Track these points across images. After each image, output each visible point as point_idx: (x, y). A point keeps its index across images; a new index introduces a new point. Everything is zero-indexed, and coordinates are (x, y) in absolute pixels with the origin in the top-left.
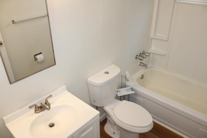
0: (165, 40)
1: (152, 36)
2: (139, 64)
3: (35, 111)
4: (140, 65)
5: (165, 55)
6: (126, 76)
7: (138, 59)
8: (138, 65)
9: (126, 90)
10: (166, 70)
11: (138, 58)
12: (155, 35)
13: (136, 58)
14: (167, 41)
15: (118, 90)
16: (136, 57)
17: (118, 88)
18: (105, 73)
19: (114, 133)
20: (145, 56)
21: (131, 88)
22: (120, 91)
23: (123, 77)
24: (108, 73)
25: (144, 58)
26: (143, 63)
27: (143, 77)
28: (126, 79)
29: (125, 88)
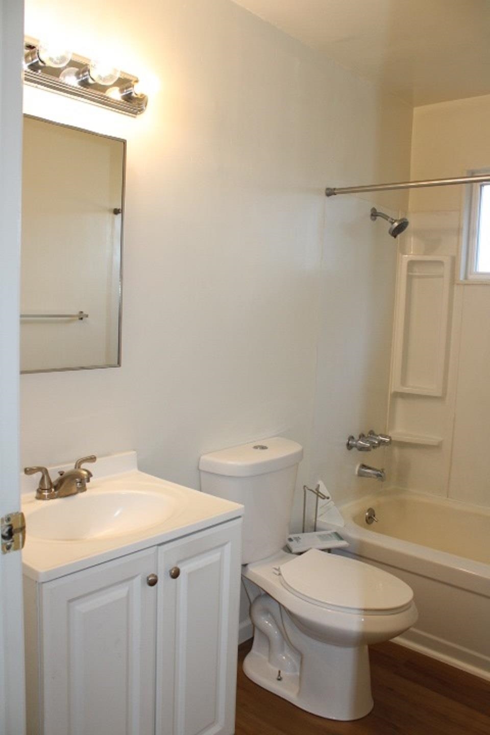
0: (436, 398)
1: (395, 386)
2: (359, 471)
3: (40, 491)
4: (360, 475)
5: (438, 447)
6: (317, 489)
7: (354, 449)
8: (356, 473)
9: (320, 536)
10: (448, 497)
11: (356, 446)
12: (404, 381)
13: (349, 447)
14: (440, 399)
15: (292, 536)
16: (348, 444)
17: (291, 533)
18: (256, 447)
19: (279, 678)
20: (376, 442)
21: (336, 534)
22: (300, 539)
23: (307, 491)
24: (263, 448)
25: (374, 446)
26: (369, 468)
27: (374, 516)
28: (319, 494)
29: (317, 533)
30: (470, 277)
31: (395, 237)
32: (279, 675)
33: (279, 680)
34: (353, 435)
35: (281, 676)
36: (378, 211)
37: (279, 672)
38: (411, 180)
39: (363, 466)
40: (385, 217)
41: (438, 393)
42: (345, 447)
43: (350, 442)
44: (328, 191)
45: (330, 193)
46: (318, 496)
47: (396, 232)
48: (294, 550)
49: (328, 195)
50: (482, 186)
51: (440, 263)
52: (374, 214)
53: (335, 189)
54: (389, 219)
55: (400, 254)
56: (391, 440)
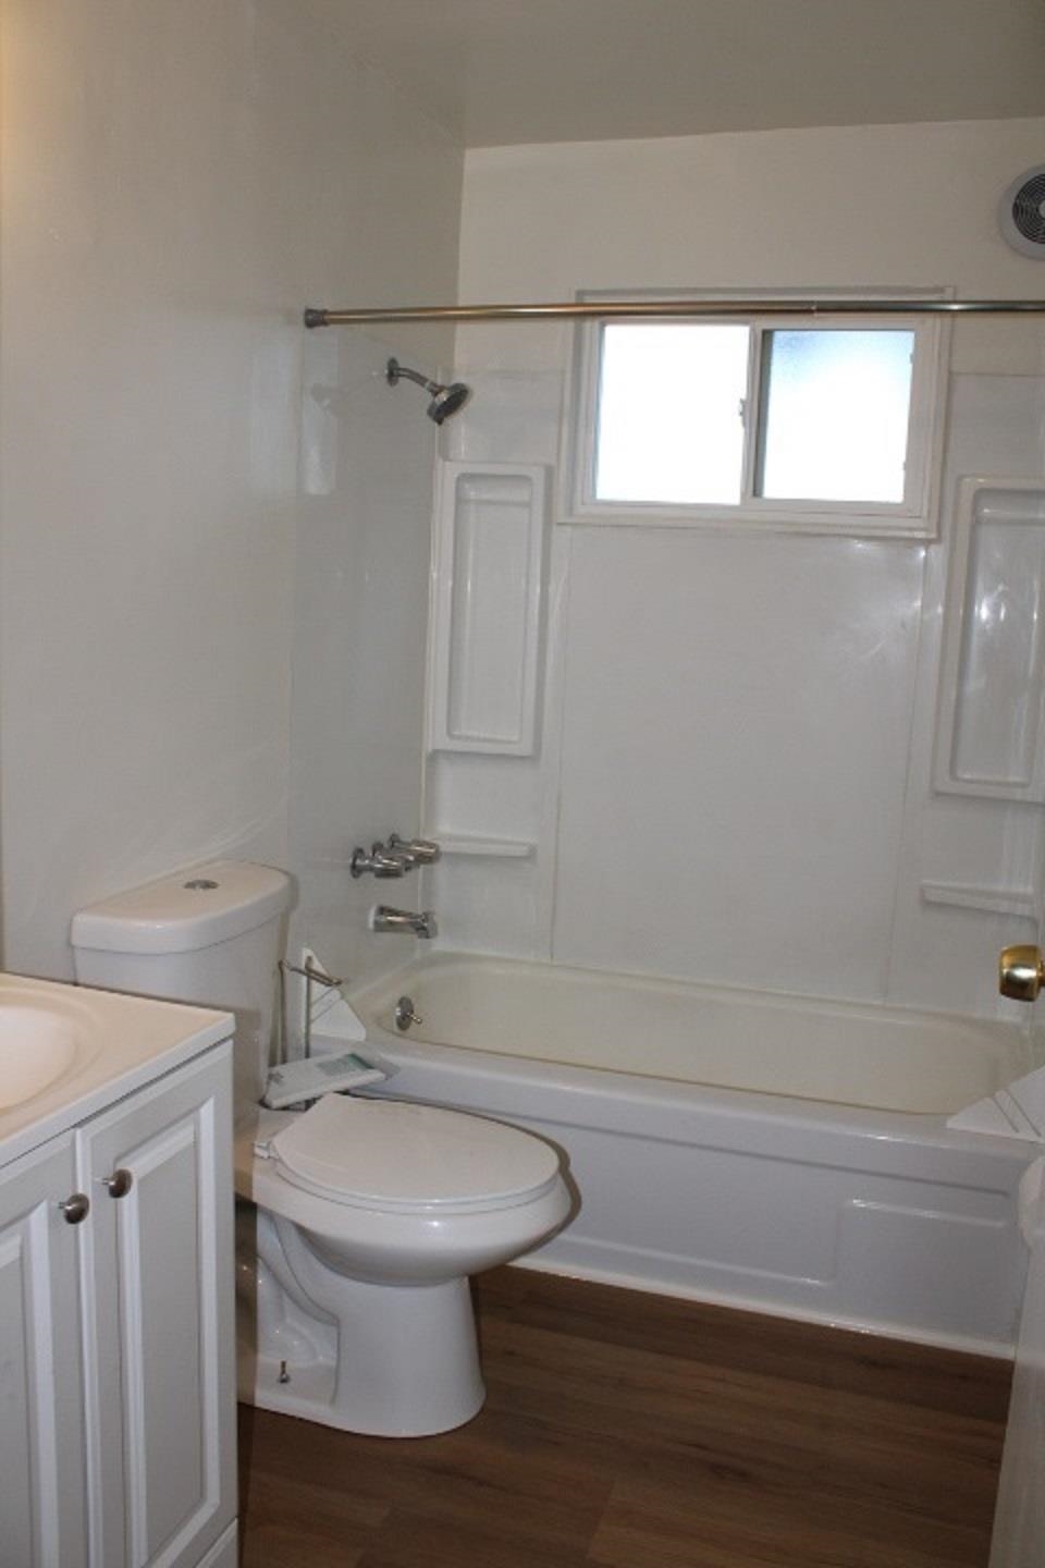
0: (522, 758)
1: (436, 737)
2: (376, 923)
4: (379, 927)
5: (531, 856)
6: (307, 966)
7: (369, 876)
8: (371, 925)
10: (552, 957)
11: (371, 869)
12: (451, 730)
13: (356, 870)
14: (532, 759)
16: (354, 866)
18: (190, 885)
19: (284, 1376)
20: (411, 858)
21: (354, 1056)
22: (282, 1077)
23: (286, 971)
24: (208, 885)
25: (408, 867)
26: (397, 914)
27: (412, 1012)
28: (313, 975)
29: (312, 1061)
30: (581, 510)
31: (440, 422)
32: (283, 1372)
33: (284, 1381)
34: (360, 846)
35: (287, 1371)
36: (401, 365)
37: (283, 1364)
38: (461, 303)
39: (382, 910)
40: (419, 379)
41: (525, 748)
42: (348, 872)
43: (358, 862)
44: (310, 317)
45: (315, 319)
46: (309, 978)
47: (442, 413)
48: (276, 1103)
49: (310, 324)
50: (603, 325)
51: (525, 479)
52: (393, 373)
53: (325, 312)
54: (427, 384)
55: (441, 461)
56: (437, 851)
